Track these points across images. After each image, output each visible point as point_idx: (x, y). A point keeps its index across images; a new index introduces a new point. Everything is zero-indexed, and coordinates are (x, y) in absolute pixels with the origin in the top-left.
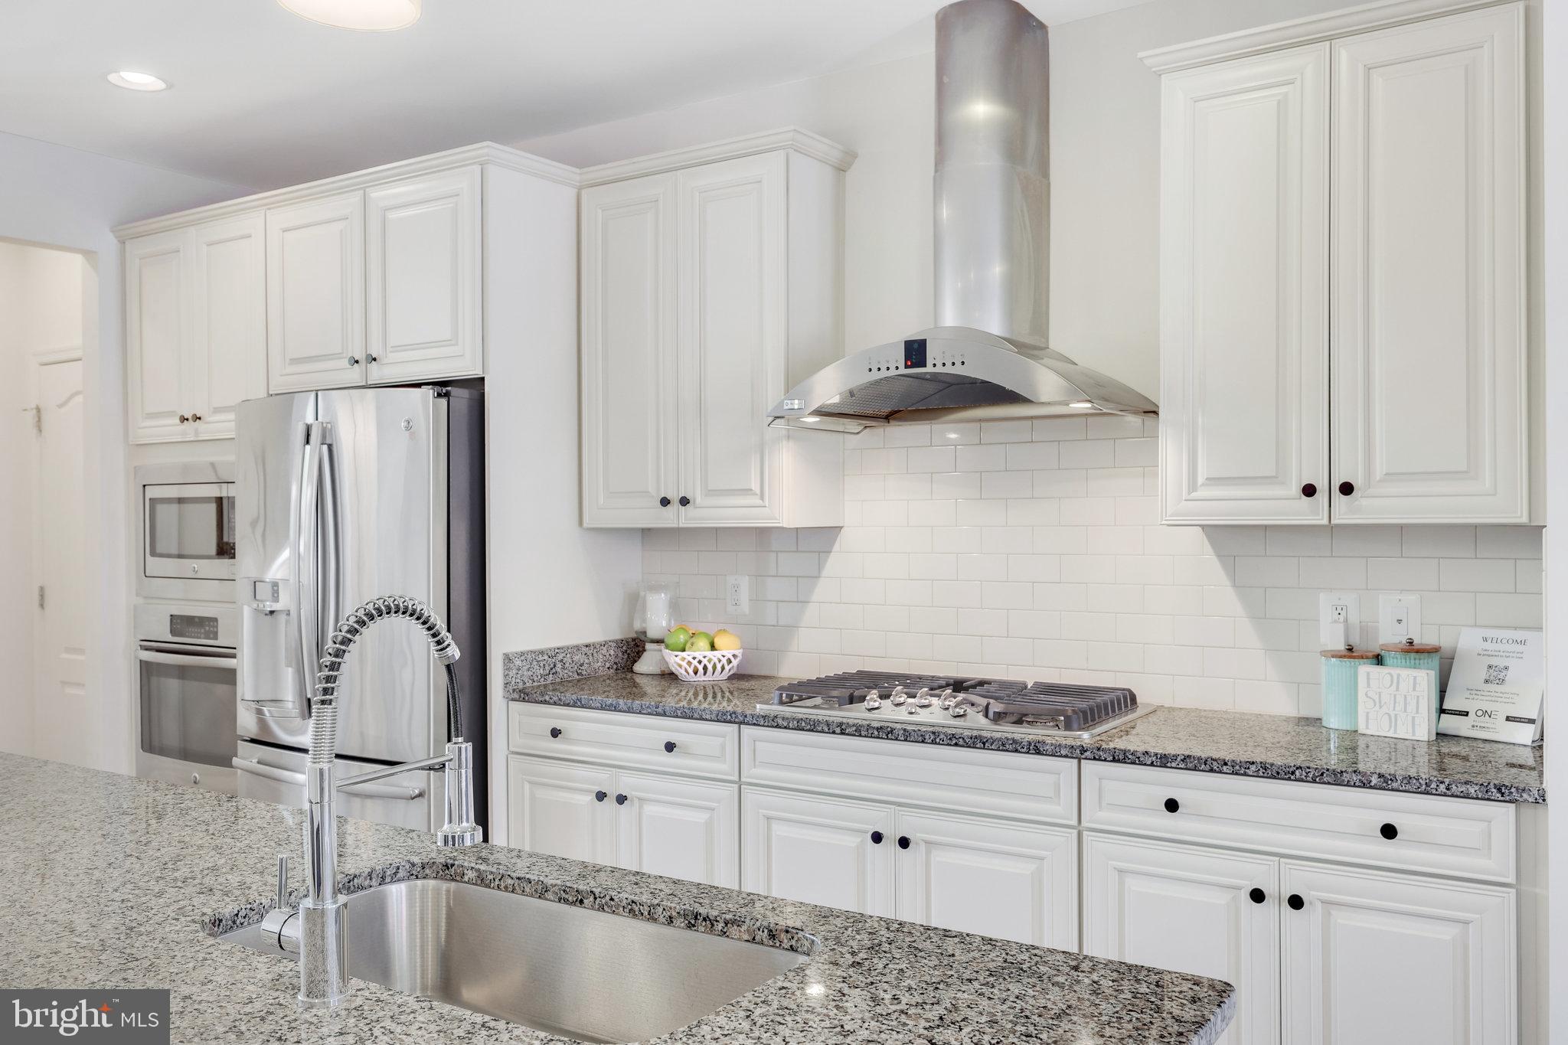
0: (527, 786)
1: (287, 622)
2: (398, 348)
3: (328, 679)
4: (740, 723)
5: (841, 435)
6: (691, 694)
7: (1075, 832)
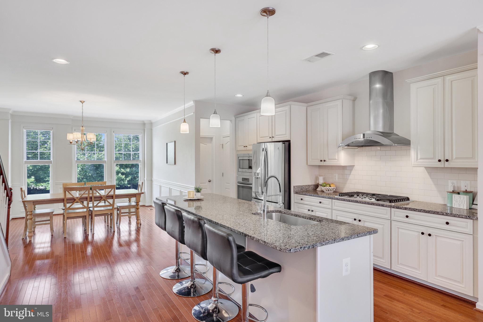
0: (297, 208)
1: (260, 180)
2: (277, 135)
3: (266, 183)
4: (332, 199)
5: (354, 149)
6: (326, 194)
7: (390, 220)
